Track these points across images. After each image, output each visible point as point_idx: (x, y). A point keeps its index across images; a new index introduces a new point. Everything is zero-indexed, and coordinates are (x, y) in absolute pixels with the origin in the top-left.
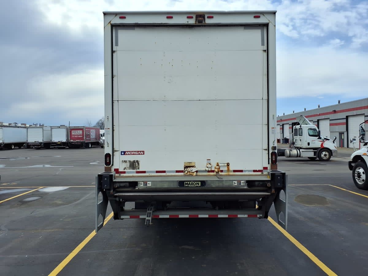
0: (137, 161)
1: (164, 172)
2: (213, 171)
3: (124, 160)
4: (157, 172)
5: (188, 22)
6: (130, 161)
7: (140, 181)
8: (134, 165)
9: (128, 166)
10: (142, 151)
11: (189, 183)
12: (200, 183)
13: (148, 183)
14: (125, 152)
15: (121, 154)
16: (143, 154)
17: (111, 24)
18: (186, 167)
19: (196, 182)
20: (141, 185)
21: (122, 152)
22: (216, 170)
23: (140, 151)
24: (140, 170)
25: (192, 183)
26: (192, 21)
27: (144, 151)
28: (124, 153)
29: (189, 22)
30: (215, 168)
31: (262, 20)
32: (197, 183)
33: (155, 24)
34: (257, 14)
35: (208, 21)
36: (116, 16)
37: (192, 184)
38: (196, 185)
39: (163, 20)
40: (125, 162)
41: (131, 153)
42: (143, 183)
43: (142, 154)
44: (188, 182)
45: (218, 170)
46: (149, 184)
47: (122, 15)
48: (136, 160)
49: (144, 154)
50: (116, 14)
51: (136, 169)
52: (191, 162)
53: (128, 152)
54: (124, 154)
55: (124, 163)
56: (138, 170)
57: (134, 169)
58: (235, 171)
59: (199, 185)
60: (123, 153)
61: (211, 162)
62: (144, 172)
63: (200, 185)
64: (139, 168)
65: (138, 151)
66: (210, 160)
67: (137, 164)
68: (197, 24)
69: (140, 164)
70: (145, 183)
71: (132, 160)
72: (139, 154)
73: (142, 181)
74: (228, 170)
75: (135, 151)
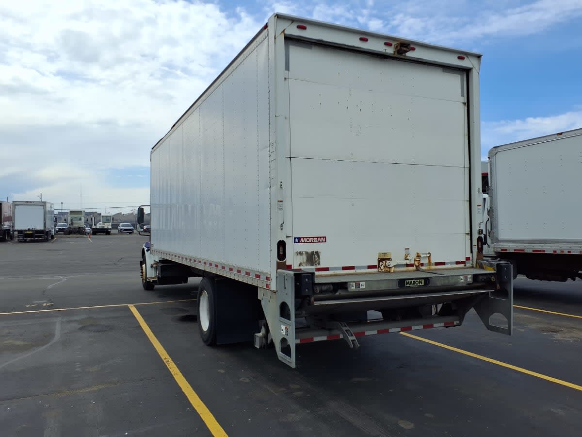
0: (317, 252)
1: (352, 268)
2: (412, 265)
3: (299, 251)
4: (344, 268)
5: (385, 50)
6: (307, 253)
7: (351, 282)
8: (312, 258)
9: (305, 260)
10: (323, 237)
11: (411, 282)
12: (423, 282)
13: (361, 283)
14: (299, 239)
15: (295, 242)
16: (324, 241)
17: (284, 34)
18: (380, 261)
19: (419, 280)
20: (353, 288)
21: (295, 238)
22: (416, 263)
23: (321, 237)
24: (322, 266)
25: (414, 282)
26: (390, 51)
27: (325, 237)
28: (298, 240)
29: (387, 51)
30: (415, 260)
31: (465, 63)
32: (420, 281)
33: (345, 45)
34: (462, 55)
35: (410, 54)
36: (292, 22)
37: (414, 283)
38: (419, 285)
39: (353, 41)
40: (301, 253)
41: (308, 240)
42: (354, 284)
43: (323, 242)
44: (410, 281)
45: (418, 263)
46: (363, 286)
47: (302, 24)
48: (315, 250)
49: (325, 242)
50: (292, 20)
51: (316, 265)
52: (386, 253)
53: (303, 238)
54: (299, 242)
55: (299, 256)
56: (319, 267)
57: (312, 265)
58: (437, 264)
59: (422, 283)
60: (297, 240)
61: (410, 251)
62: (327, 269)
63: (423, 284)
64: (319, 264)
65: (318, 238)
66: (408, 249)
67: (316, 256)
68: (397, 55)
69: (321, 257)
70: (358, 285)
71: (310, 251)
72: (319, 242)
73: (354, 282)
74: (430, 263)
75: (314, 238)
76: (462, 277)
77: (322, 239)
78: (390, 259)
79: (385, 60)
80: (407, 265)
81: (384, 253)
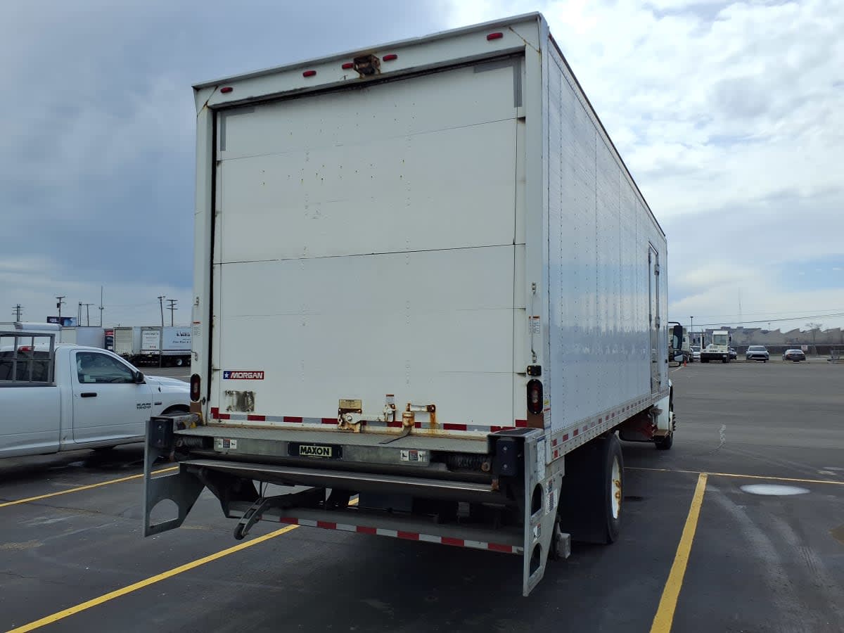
0: (251, 393)
1: (299, 420)
2: (399, 424)
3: (228, 390)
4: (287, 419)
5: (345, 77)
6: (238, 393)
7: (217, 437)
8: (245, 401)
9: (235, 404)
10: (260, 372)
11: (309, 448)
12: (330, 451)
13: (232, 441)
14: (230, 373)
15: (224, 378)
16: (261, 377)
17: (208, 107)
18: (343, 411)
19: (322, 448)
20: (219, 446)
21: (225, 372)
22: (406, 422)
23: (257, 372)
24: (256, 413)
25: (314, 449)
26: (353, 75)
27: (263, 372)
28: (229, 375)
29: (347, 78)
30: (404, 417)
31: (508, 42)
32: (325, 449)
33: (284, 92)
34: (494, 31)
35: (387, 68)
36: (216, 89)
37: (314, 452)
38: (322, 455)
39: (297, 82)
40: (230, 393)
41: (240, 375)
42: (222, 440)
43: (259, 379)
44: (307, 447)
45: (409, 422)
47: (224, 86)
48: (249, 390)
49: (263, 378)
50: (215, 85)
51: (248, 411)
52: (353, 401)
53: (235, 372)
54: (229, 378)
55: (228, 397)
56: (252, 414)
57: (244, 410)
58: (447, 427)
59: (328, 453)
60: (227, 375)
61: (396, 401)
62: (262, 418)
63: (330, 455)
64: (253, 410)
65: (253, 372)
66: (393, 396)
67: (249, 399)
68: (366, 79)
69: (255, 400)
70: (227, 444)
71: (242, 390)
72: (255, 378)
73: (222, 438)
74: (433, 424)
75: (248, 372)
76: (407, 453)
77: (258, 375)
78: (358, 410)
79: (366, 90)
80: (389, 424)
81: (350, 401)
